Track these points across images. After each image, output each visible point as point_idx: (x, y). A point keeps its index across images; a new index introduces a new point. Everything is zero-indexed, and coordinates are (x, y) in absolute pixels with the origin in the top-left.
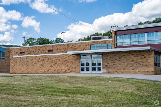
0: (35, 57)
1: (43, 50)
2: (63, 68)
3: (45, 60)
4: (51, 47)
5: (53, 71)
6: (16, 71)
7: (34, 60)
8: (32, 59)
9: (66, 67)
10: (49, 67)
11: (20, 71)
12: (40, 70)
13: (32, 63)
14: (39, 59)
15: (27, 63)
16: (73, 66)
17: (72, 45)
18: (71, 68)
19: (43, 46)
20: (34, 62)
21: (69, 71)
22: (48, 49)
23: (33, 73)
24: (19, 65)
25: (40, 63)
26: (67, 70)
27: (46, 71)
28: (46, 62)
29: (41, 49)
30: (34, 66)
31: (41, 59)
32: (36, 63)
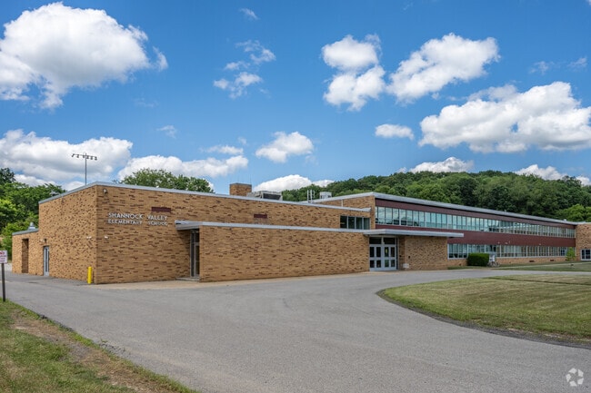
0: (279, 231)
1: (240, 211)
2: (343, 261)
3: (304, 241)
4: (263, 206)
5: (322, 268)
6: (211, 273)
7: (274, 241)
8: (271, 237)
9: (348, 260)
10: (314, 260)
11: (226, 272)
12: (294, 268)
13: (271, 249)
14: (291, 238)
15: (253, 246)
16: (359, 258)
17: (309, 210)
18: (355, 262)
19: (240, 200)
20: (275, 244)
21: (352, 267)
22: (253, 210)
23: (272, 276)
24: (225, 253)
25: (293, 250)
26: (350, 266)
27: (307, 268)
28: (307, 247)
29: (234, 207)
30: (275, 256)
31: (295, 238)
32: (281, 248)
